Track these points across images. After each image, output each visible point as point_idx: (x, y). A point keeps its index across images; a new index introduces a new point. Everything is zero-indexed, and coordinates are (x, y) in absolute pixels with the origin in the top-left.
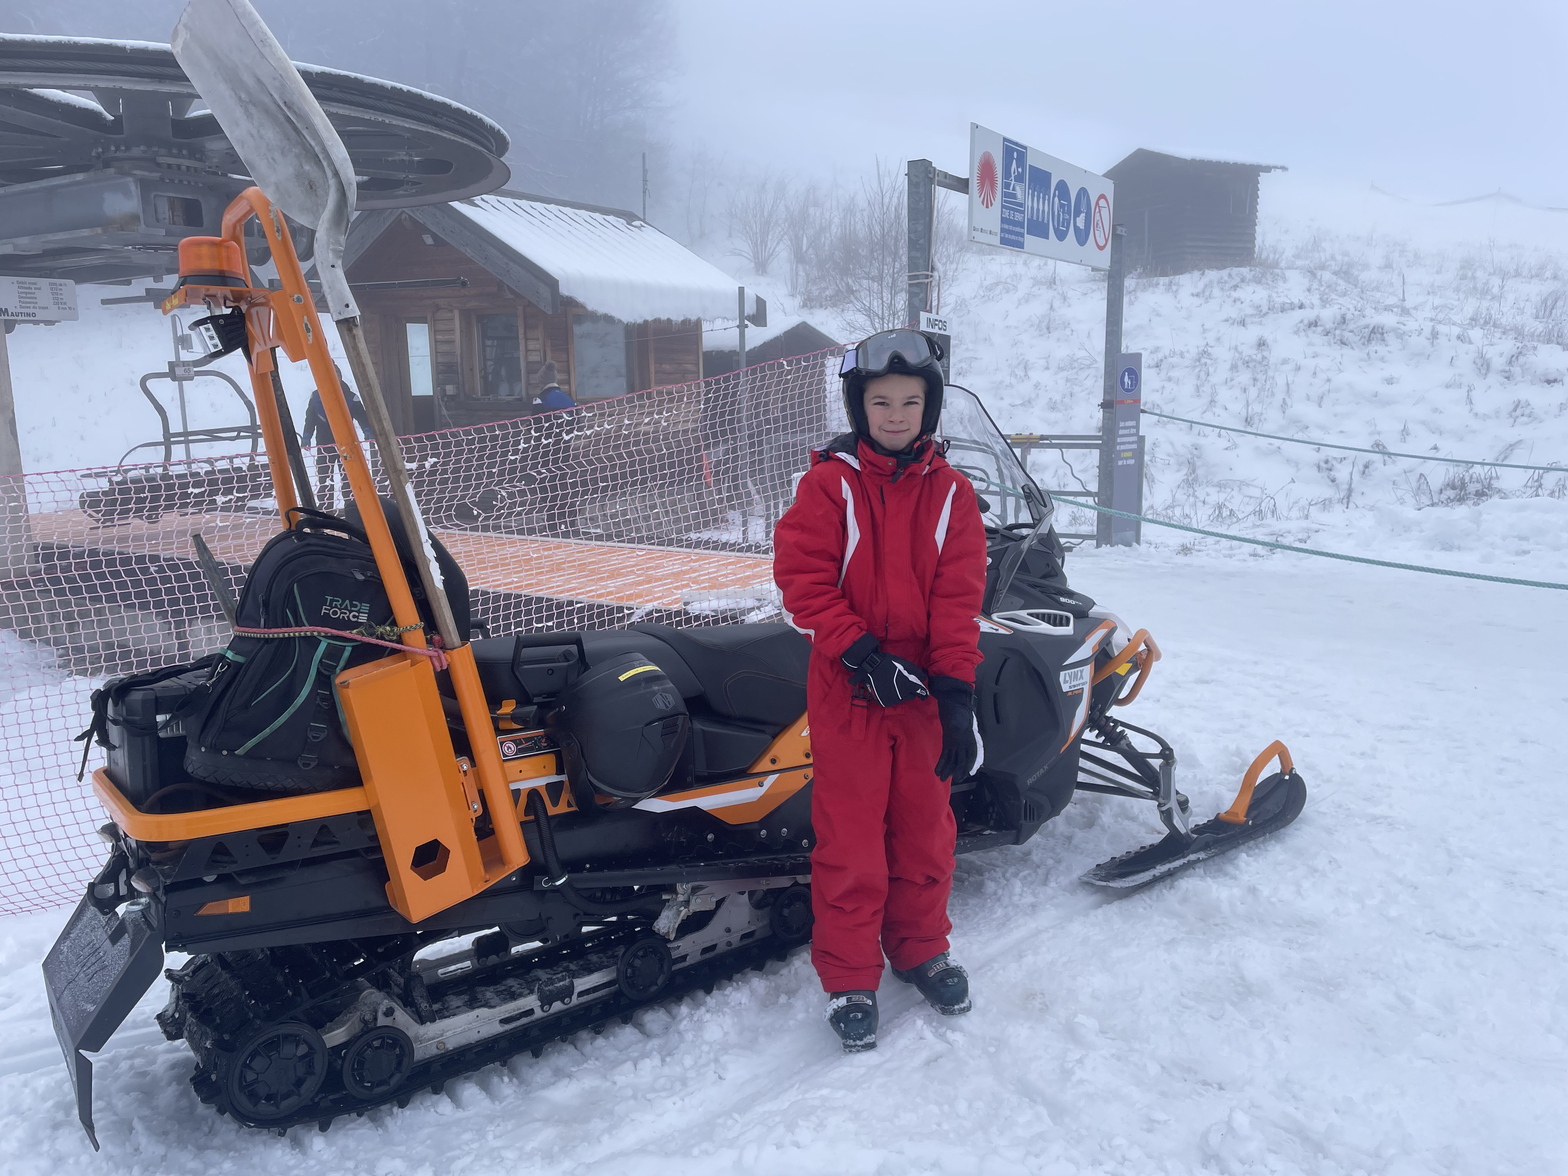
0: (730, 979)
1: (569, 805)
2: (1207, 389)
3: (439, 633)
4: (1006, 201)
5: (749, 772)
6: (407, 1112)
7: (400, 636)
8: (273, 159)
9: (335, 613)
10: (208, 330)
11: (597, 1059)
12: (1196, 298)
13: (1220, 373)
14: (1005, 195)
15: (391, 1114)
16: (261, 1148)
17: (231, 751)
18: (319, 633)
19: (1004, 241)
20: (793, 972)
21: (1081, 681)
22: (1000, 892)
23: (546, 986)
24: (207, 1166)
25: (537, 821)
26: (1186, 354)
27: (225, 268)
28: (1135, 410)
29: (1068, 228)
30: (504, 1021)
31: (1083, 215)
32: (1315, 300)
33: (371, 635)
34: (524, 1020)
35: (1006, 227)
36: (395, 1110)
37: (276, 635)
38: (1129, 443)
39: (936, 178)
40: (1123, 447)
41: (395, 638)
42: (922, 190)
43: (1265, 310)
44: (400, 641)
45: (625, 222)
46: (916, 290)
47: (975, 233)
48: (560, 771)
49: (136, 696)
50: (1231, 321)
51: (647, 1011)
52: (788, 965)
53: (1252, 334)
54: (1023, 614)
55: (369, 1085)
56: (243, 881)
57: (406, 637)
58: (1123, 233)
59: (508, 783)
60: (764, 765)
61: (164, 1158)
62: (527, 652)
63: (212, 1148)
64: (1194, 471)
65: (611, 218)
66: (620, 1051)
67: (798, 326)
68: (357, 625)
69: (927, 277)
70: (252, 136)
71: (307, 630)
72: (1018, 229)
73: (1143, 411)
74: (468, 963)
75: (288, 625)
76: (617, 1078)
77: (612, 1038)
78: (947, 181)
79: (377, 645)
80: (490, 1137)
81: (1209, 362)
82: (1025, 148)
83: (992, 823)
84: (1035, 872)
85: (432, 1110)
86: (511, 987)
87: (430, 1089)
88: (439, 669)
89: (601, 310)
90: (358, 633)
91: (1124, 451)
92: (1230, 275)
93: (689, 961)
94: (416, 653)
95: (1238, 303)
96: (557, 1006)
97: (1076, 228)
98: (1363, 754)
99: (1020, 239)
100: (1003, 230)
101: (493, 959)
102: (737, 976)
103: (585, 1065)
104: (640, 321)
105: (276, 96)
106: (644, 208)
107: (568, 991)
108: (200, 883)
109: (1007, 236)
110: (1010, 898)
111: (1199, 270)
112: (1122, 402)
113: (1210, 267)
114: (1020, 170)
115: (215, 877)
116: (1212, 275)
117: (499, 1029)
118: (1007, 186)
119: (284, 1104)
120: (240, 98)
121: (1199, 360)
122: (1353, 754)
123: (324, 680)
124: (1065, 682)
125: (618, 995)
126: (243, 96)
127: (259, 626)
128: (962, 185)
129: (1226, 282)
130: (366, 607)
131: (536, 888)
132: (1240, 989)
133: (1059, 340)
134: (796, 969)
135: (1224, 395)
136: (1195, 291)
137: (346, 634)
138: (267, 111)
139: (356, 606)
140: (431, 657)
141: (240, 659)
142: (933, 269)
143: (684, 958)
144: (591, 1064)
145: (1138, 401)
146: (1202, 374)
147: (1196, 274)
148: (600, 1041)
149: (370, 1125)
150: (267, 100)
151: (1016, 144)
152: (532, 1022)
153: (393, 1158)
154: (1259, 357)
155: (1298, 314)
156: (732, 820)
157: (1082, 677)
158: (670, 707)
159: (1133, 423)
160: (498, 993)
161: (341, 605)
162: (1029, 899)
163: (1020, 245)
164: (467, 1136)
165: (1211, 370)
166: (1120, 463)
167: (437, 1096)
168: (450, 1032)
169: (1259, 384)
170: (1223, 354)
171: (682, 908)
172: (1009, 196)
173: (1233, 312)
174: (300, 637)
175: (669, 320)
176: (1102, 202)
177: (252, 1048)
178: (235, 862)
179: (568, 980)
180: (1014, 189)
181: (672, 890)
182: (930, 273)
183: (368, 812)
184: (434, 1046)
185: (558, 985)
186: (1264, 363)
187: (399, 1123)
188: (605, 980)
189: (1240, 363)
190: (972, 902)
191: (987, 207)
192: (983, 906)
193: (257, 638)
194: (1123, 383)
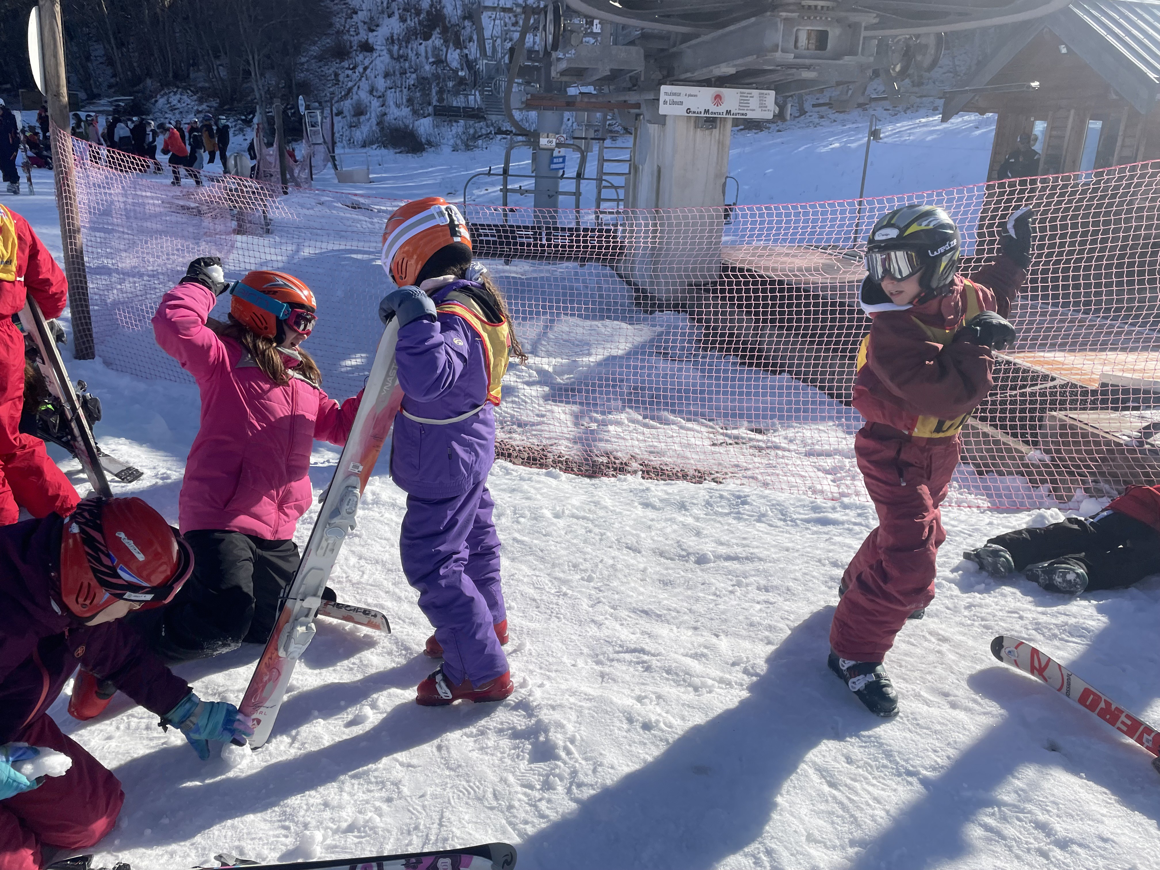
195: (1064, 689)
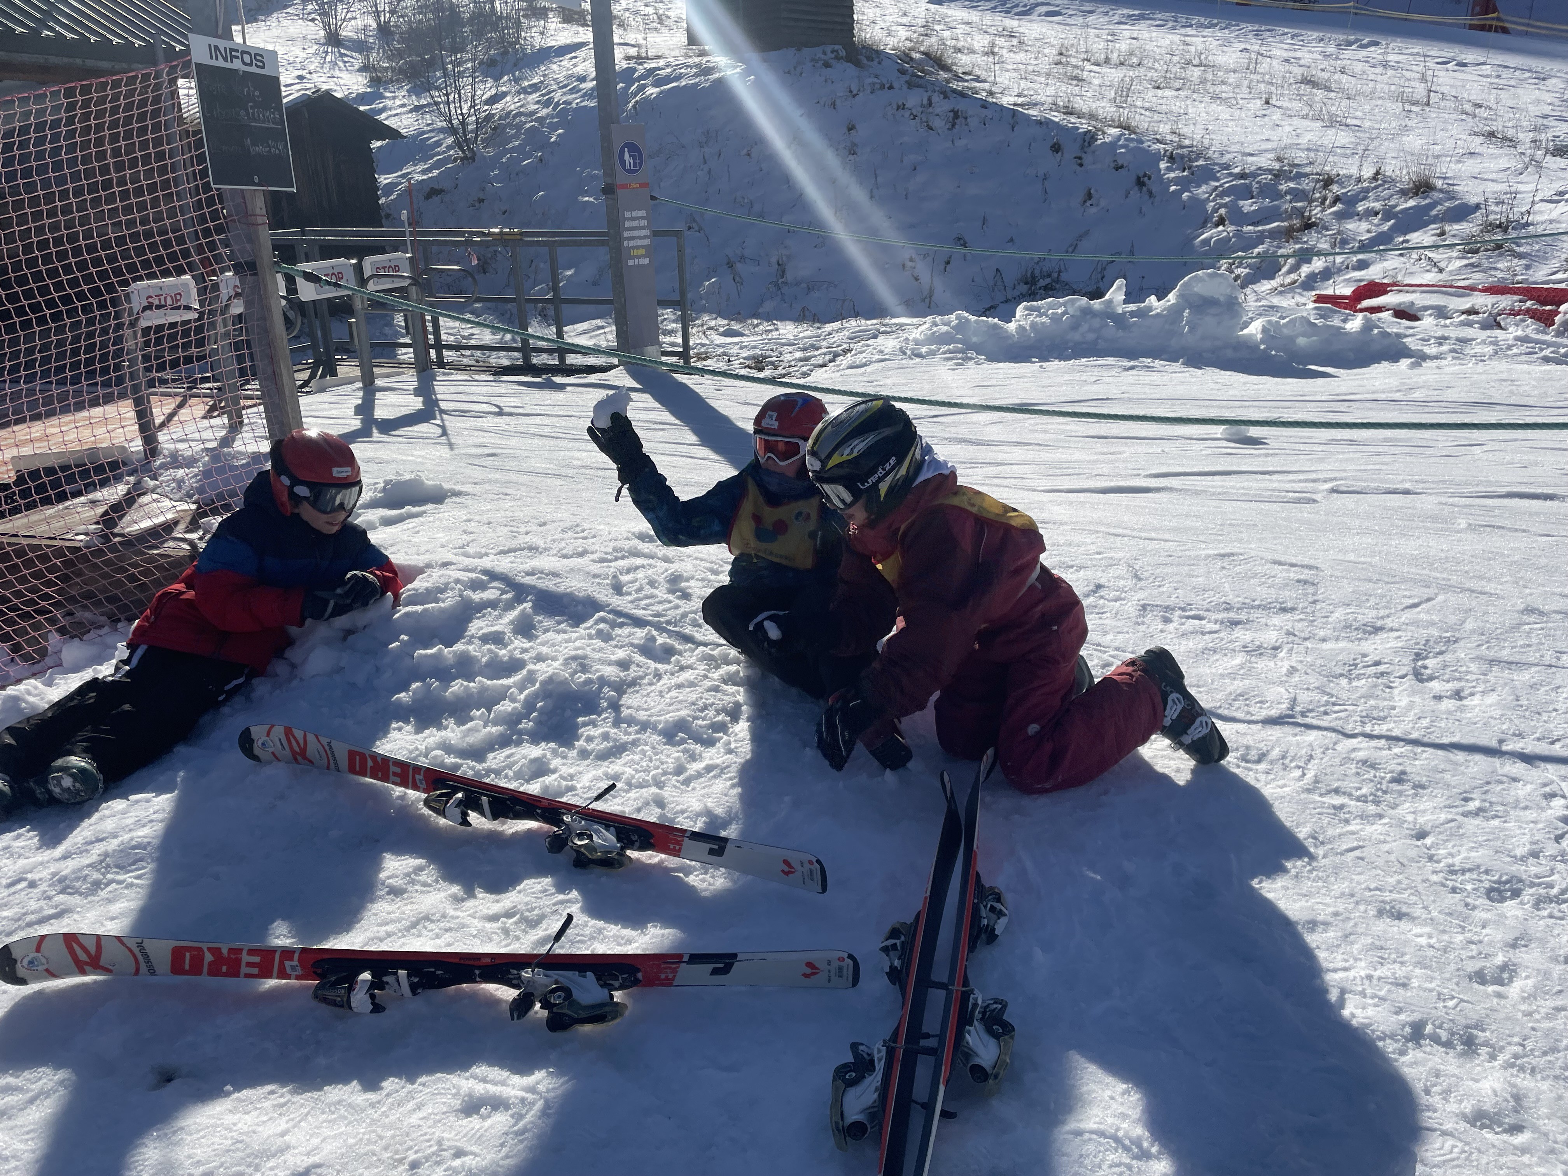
38: (640, 238)
40: (632, 243)
43: (855, 91)
91: (634, 248)
92: (823, 52)
111: (795, 47)
112: (624, 186)
113: (806, 45)
116: (805, 52)
129: (819, 60)
147: (792, 50)
154: (849, 144)
159: (642, 213)
166: (631, 263)
186: (853, 150)
194: (623, 162)
195: (143, 968)
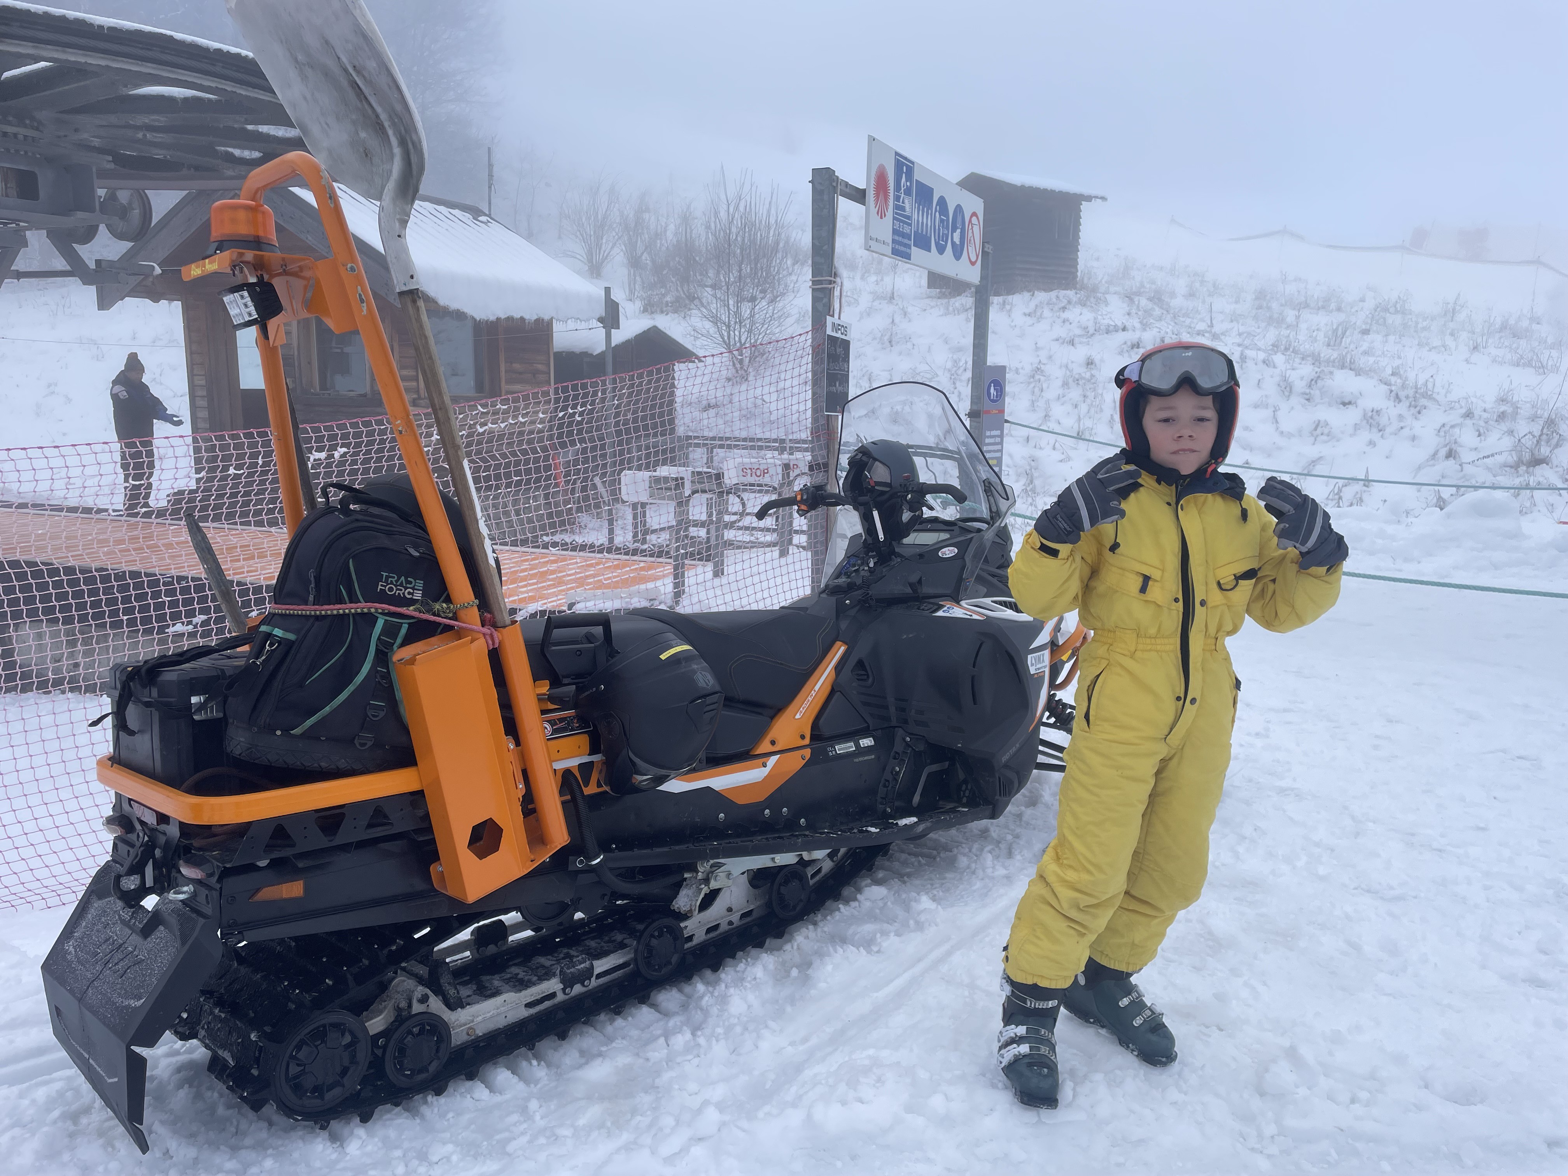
0: (733, 957)
1: (599, 785)
2: (1041, 403)
3: (490, 612)
4: (897, 214)
5: (751, 753)
6: (442, 1100)
7: (455, 613)
8: (327, 124)
9: (391, 589)
10: (242, 297)
11: (623, 1038)
12: (1028, 318)
13: (1053, 390)
14: (897, 207)
15: (426, 1102)
16: (300, 1144)
17: (286, 730)
18: (376, 609)
19: (895, 252)
20: (795, 947)
21: (1044, 664)
22: (973, 865)
23: (568, 969)
24: (246, 1166)
25: (574, 799)
26: (1021, 371)
27: (261, 233)
28: (1000, 421)
29: (946, 242)
30: (529, 1005)
31: (959, 231)
32: (1136, 323)
33: (428, 611)
34: (547, 1004)
35: (897, 238)
36: (430, 1098)
37: (329, 612)
38: (995, 451)
39: (839, 187)
41: (451, 615)
42: (826, 197)
43: (1091, 331)
44: (455, 618)
45: (471, 217)
46: (820, 295)
47: (871, 243)
48: (593, 751)
49: (170, 675)
50: (1061, 341)
51: (660, 991)
52: (790, 941)
53: (1079, 353)
54: (988, 601)
55: (409, 1073)
56: (300, 865)
57: (462, 614)
58: (990, 251)
59: (551, 761)
60: (764, 747)
61: (196, 1161)
62: (557, 633)
63: (247, 1148)
64: (1032, 482)
65: (456, 212)
66: (643, 1030)
67: (649, 329)
68: (412, 602)
69: (830, 282)
70: (305, 98)
71: (363, 607)
72: (906, 241)
73: (1007, 421)
74: (468, 953)
75: (341, 601)
76: (650, 1054)
77: (630, 1019)
78: (848, 190)
79: (434, 622)
80: (537, 1117)
81: (1042, 378)
82: (913, 163)
83: (965, 800)
84: (998, 846)
85: (469, 1096)
86: (517, 974)
87: (463, 1077)
88: (491, 648)
89: (454, 305)
90: (415, 610)
92: (1057, 297)
93: (695, 941)
94: (472, 630)
95: (1067, 324)
96: (578, 989)
97: (953, 243)
98: (1257, 734)
99: (908, 251)
100: (894, 241)
101: (492, 949)
102: (740, 954)
103: (614, 1045)
104: (492, 318)
105: (344, 59)
106: (490, 203)
107: (589, 972)
108: (251, 868)
109: (897, 247)
110: (984, 871)
111: (1029, 291)
112: (988, 412)
113: (1039, 289)
114: (908, 184)
115: (268, 861)
116: (1041, 296)
117: (525, 1013)
118: (897, 198)
119: (329, 1096)
120: (296, 60)
121: (1033, 377)
122: (1249, 734)
123: (383, 657)
124: (1032, 665)
125: (635, 974)
126: (300, 57)
127: (306, 603)
128: (859, 196)
129: (1054, 304)
130: (420, 584)
131: (571, 868)
132: (1211, 943)
133: (900, 354)
134: (798, 945)
135: (1057, 410)
136: (1027, 311)
137: (403, 610)
138: (327, 74)
139: (411, 583)
140: (484, 634)
141: (291, 637)
142: (836, 275)
143: (690, 938)
144: (618, 1043)
145: (1002, 411)
146: (1036, 390)
147: (1027, 295)
148: (619, 1022)
149: (406, 1114)
150: (331, 64)
151: (906, 159)
152: (555, 1005)
153: (444, 1144)
154: (1088, 375)
155: (1121, 337)
156: (741, 801)
157: (1043, 661)
158: (710, 685)
159: (998, 433)
160: (507, 981)
161: (397, 581)
162: (1001, 872)
163: (907, 256)
164: (515, 1118)
165: (1045, 386)
167: (471, 1082)
168: (480, 1018)
169: (1088, 401)
170: (1055, 372)
171: (703, 886)
172: (899, 208)
173: (1061, 331)
174: (357, 614)
175: (522, 319)
176: (974, 219)
177: (298, 1039)
178: (293, 846)
179: (588, 962)
180: (903, 202)
181: (694, 869)
182: (832, 279)
183: (420, 793)
184: (465, 1032)
185: (579, 967)
186: (1093, 381)
187: (436, 1110)
188: (621, 961)
189: (1070, 380)
190: (949, 875)
191: (881, 218)
192: (961, 879)
193: (306, 616)
194: (989, 394)
